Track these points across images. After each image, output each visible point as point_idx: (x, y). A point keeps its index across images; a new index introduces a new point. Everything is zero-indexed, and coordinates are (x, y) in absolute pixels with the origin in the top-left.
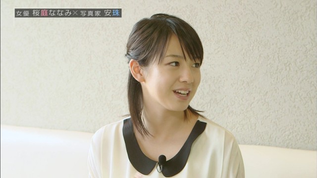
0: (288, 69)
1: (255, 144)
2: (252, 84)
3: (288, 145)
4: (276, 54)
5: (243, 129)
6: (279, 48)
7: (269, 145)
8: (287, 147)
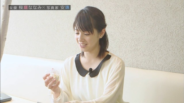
0: (172, 35)
1: (155, 70)
2: (154, 42)
3: (170, 71)
4: (166, 28)
5: (149, 63)
6: (168, 25)
7: (162, 70)
8: (170, 72)
